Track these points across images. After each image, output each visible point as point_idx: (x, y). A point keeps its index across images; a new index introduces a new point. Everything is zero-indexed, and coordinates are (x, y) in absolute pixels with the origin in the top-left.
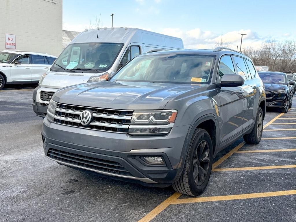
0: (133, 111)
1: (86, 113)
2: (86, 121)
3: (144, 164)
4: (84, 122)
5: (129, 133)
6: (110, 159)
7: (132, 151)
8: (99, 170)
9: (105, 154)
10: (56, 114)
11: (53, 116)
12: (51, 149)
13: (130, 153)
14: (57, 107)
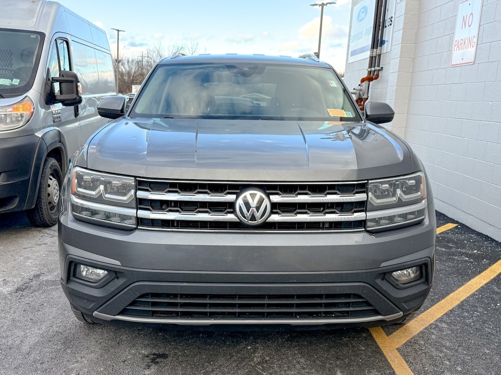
0: (366, 181)
1: (253, 196)
2: (258, 215)
3: (397, 287)
4: (253, 218)
5: (368, 229)
6: (338, 289)
7: (383, 265)
8: (298, 319)
9: (326, 281)
10: (140, 206)
11: (132, 212)
12: (142, 296)
13: (380, 269)
14: (140, 189)
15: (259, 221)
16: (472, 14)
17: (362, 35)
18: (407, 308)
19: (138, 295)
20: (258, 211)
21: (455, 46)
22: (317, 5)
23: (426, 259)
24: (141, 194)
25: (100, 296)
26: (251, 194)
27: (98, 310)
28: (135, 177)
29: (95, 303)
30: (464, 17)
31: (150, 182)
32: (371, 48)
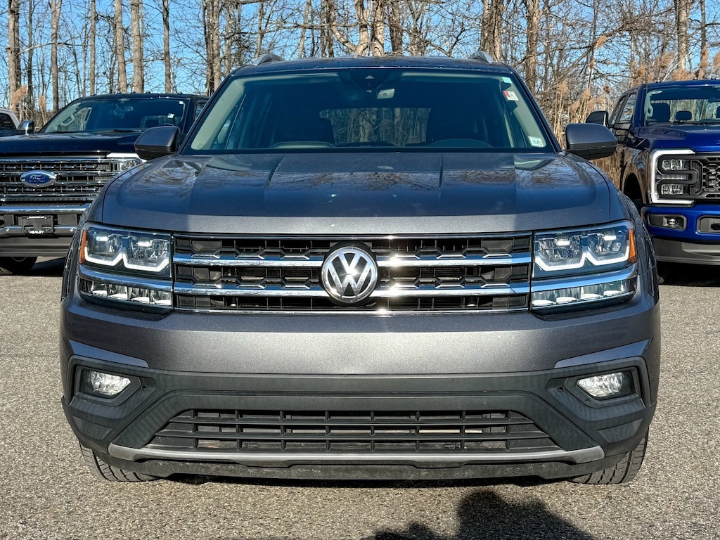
0: (531, 233)
2: (356, 286)
5: (534, 308)
7: (559, 365)
13: (555, 371)
18: (609, 442)
23: (637, 358)
25: (118, 417)
27: (115, 441)
29: (111, 429)
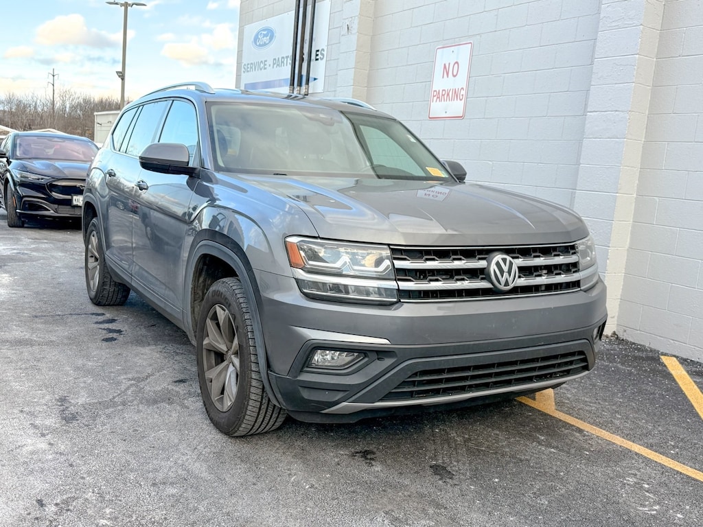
1: (504, 260)
4: (506, 283)
10: (398, 277)
11: (392, 284)
12: (415, 374)
14: (395, 259)
15: (511, 286)
16: (457, 63)
17: (265, 65)
19: (410, 373)
20: (510, 275)
21: (434, 96)
22: (117, 4)
24: (399, 264)
26: (502, 259)
28: (389, 245)
30: (445, 65)
31: (405, 250)
32: (291, 85)
